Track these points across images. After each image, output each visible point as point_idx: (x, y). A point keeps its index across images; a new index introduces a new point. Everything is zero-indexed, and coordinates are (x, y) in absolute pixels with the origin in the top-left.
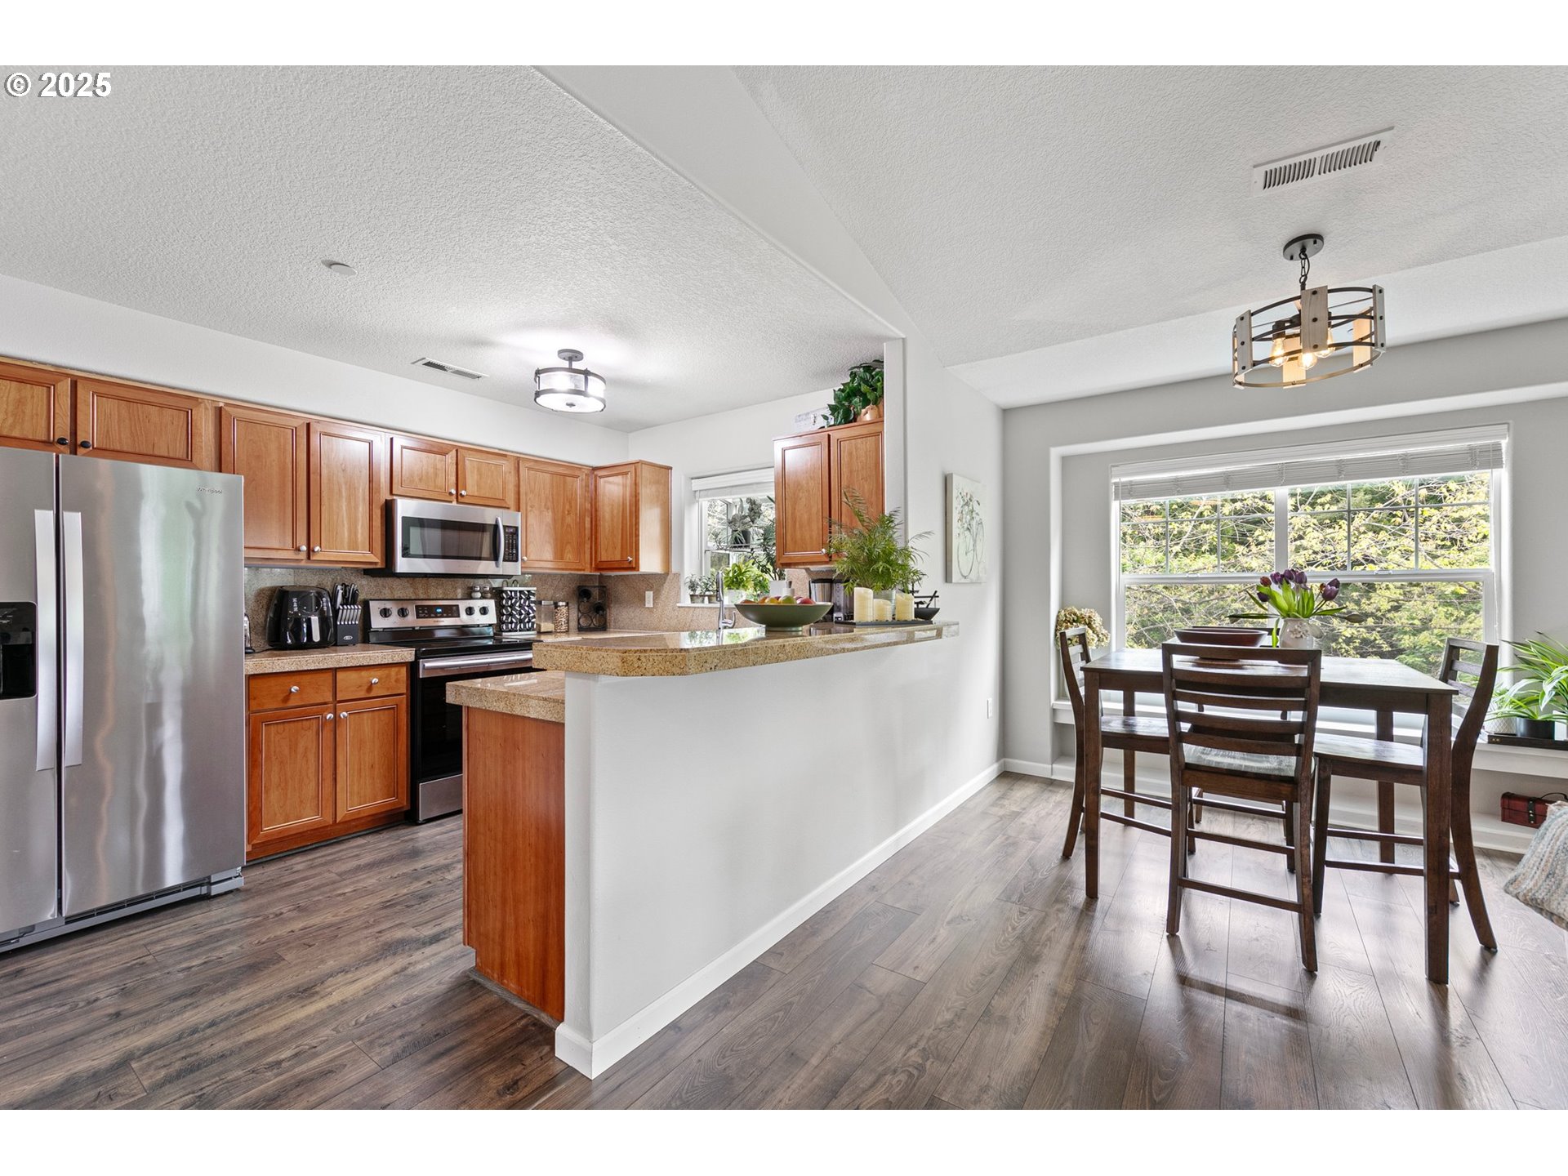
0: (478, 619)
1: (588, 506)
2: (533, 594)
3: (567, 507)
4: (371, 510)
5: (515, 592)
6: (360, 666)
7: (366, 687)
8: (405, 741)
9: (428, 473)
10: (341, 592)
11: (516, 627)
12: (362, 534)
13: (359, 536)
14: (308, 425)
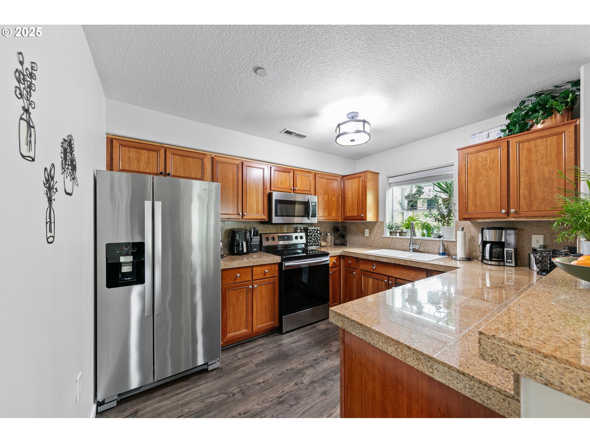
0: (299, 241)
1: (340, 192)
2: (319, 230)
3: (333, 193)
4: (264, 197)
5: (312, 229)
6: (261, 265)
7: (263, 274)
8: (277, 297)
9: (283, 181)
10: (253, 231)
11: (313, 244)
12: (261, 207)
13: (260, 208)
14: (242, 163)
